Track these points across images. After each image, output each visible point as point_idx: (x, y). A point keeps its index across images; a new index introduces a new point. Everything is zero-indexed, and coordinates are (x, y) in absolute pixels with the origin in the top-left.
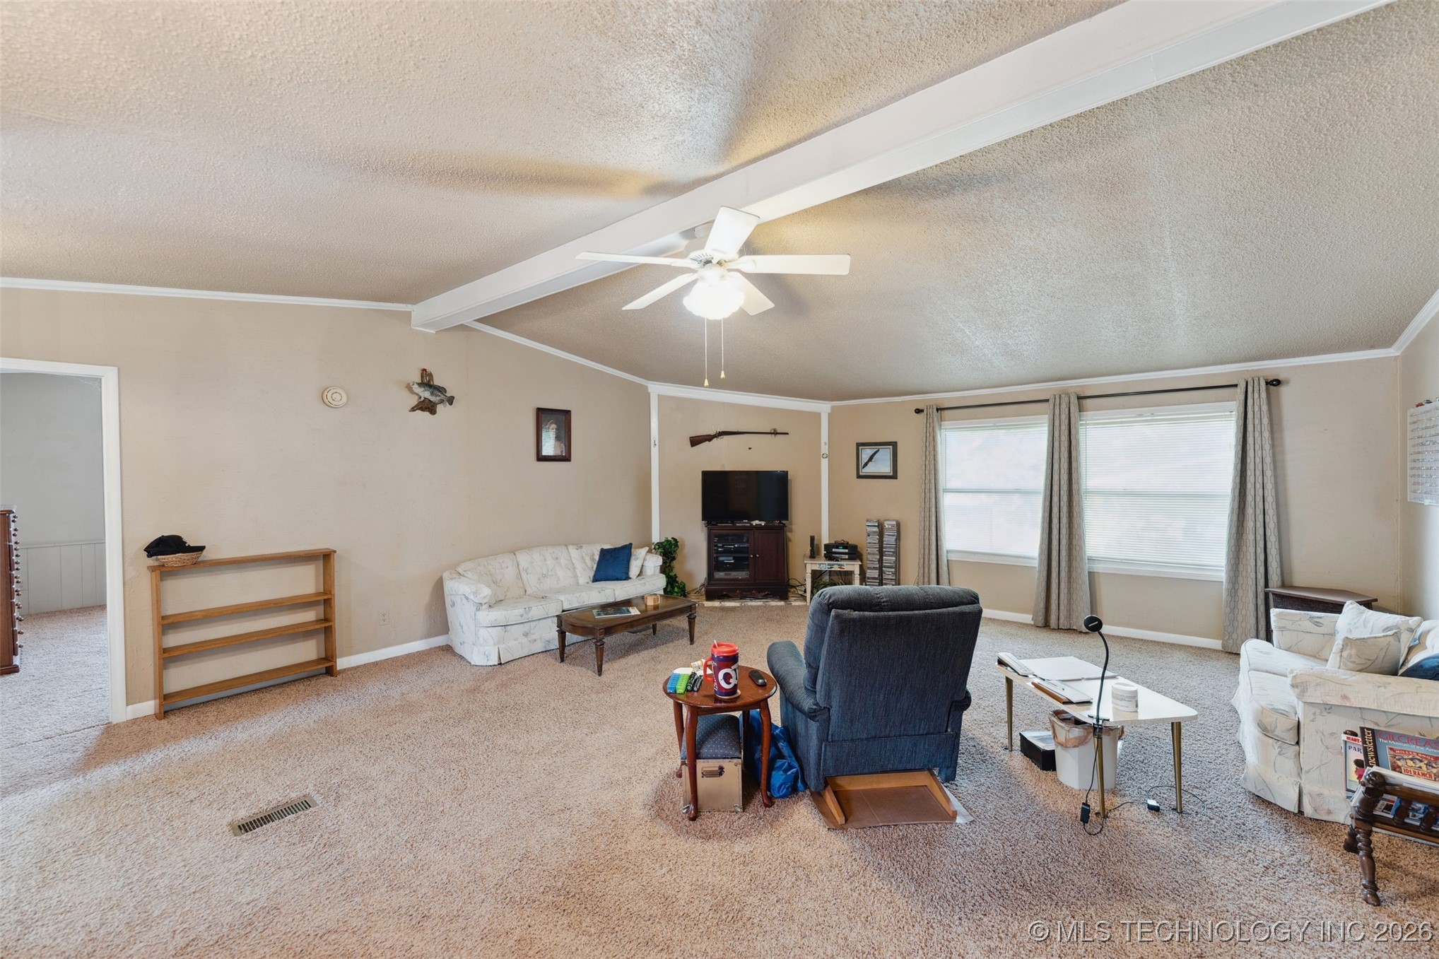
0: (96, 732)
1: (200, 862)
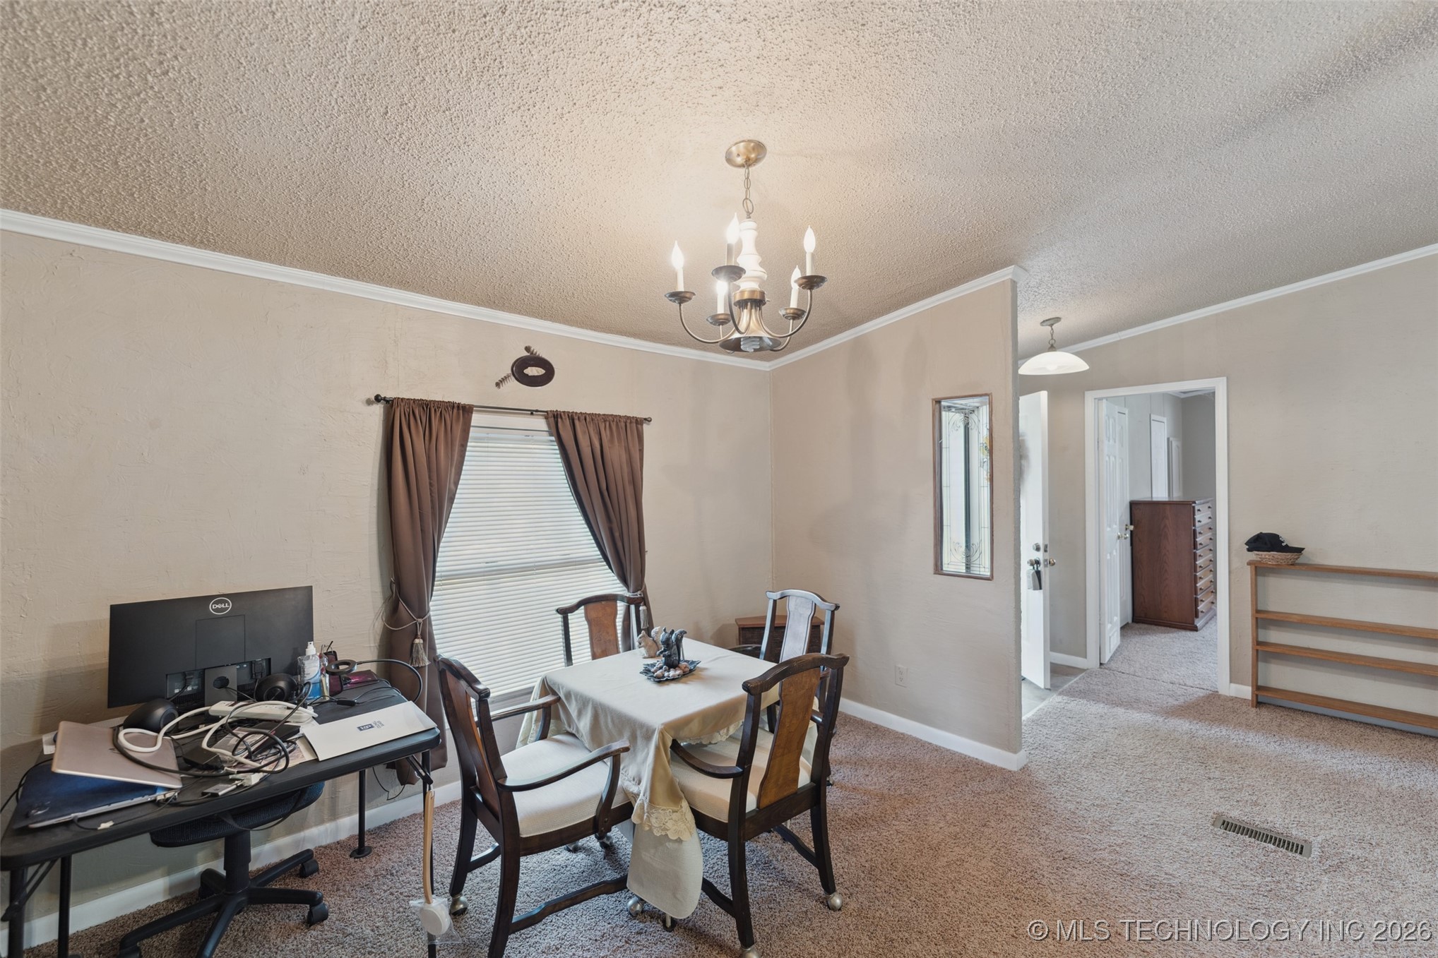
0: (1201, 693)
1: (1170, 821)
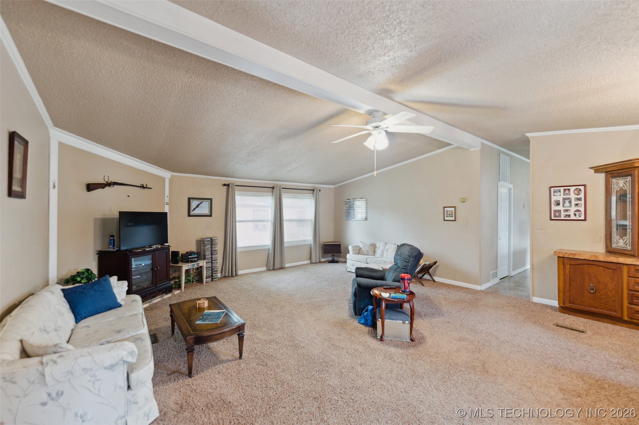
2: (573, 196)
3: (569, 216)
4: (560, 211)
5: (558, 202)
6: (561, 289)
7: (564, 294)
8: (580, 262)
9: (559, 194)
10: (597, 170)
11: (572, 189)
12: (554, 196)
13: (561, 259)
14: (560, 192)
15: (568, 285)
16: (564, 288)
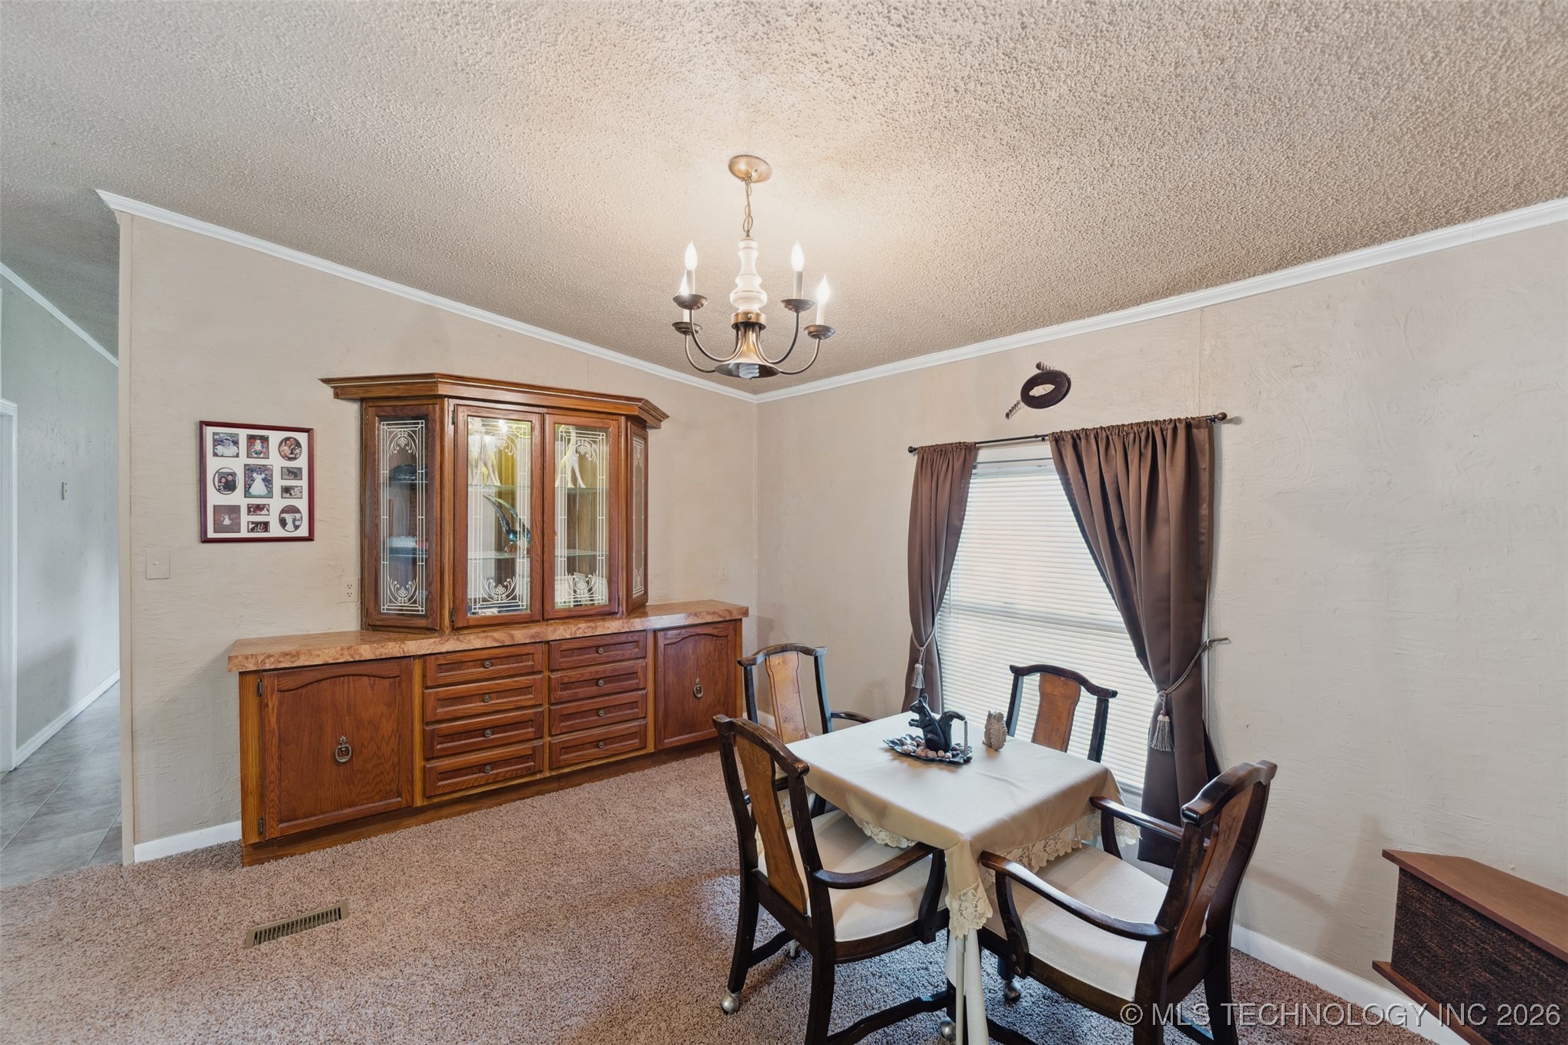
2: (276, 461)
3: (265, 526)
4: (234, 510)
5: (230, 478)
6: (253, 783)
7: (262, 797)
8: (310, 676)
9: (233, 450)
10: (342, 388)
11: (275, 437)
12: (215, 455)
13: (251, 680)
14: (236, 443)
15: (276, 760)
16: (262, 777)
